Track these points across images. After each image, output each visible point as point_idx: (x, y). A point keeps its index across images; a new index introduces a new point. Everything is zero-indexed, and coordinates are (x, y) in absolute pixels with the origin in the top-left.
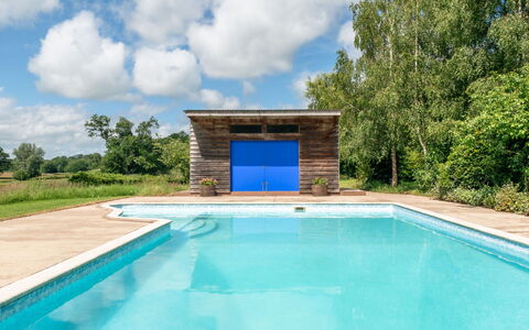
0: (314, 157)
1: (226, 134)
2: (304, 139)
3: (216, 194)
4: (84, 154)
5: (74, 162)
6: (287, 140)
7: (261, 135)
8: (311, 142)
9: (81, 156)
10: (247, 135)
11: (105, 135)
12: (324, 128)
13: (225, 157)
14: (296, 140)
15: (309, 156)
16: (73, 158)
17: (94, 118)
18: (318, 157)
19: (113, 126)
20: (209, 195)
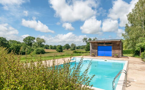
0: (115, 49)
1: (97, 45)
2: (113, 46)
3: (95, 56)
4: (84, 45)
5: (82, 47)
6: (109, 46)
7: (104, 45)
8: (115, 46)
9: (83, 46)
10: (101, 45)
11: (86, 42)
12: (118, 43)
13: (96, 49)
14: (111, 46)
15: (114, 49)
16: (81, 46)
17: (84, 38)
18: (116, 49)
19: (88, 40)
20: (93, 56)
